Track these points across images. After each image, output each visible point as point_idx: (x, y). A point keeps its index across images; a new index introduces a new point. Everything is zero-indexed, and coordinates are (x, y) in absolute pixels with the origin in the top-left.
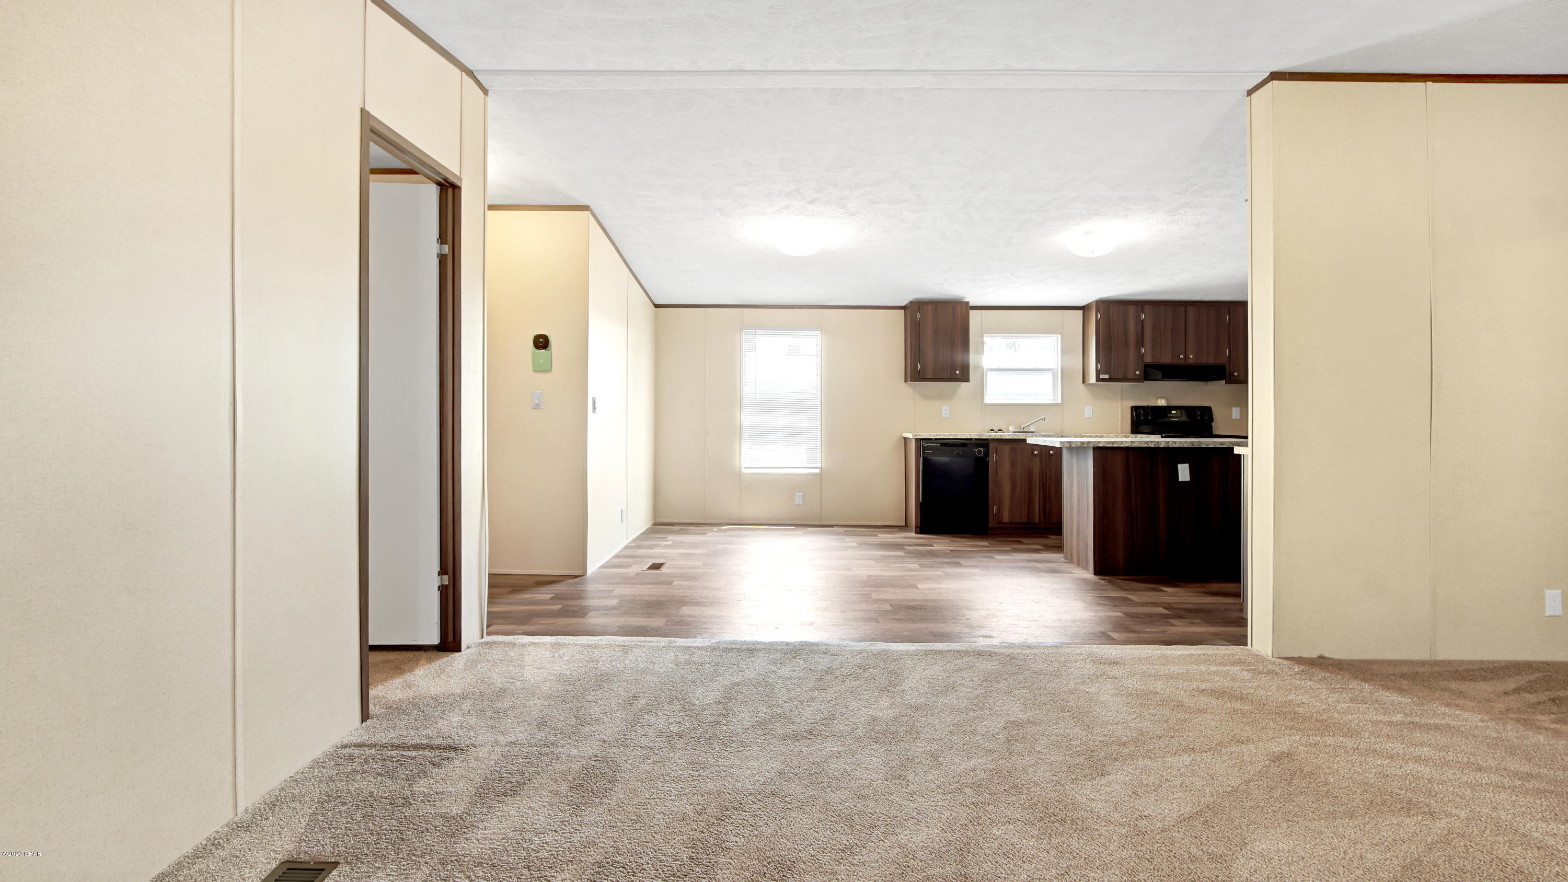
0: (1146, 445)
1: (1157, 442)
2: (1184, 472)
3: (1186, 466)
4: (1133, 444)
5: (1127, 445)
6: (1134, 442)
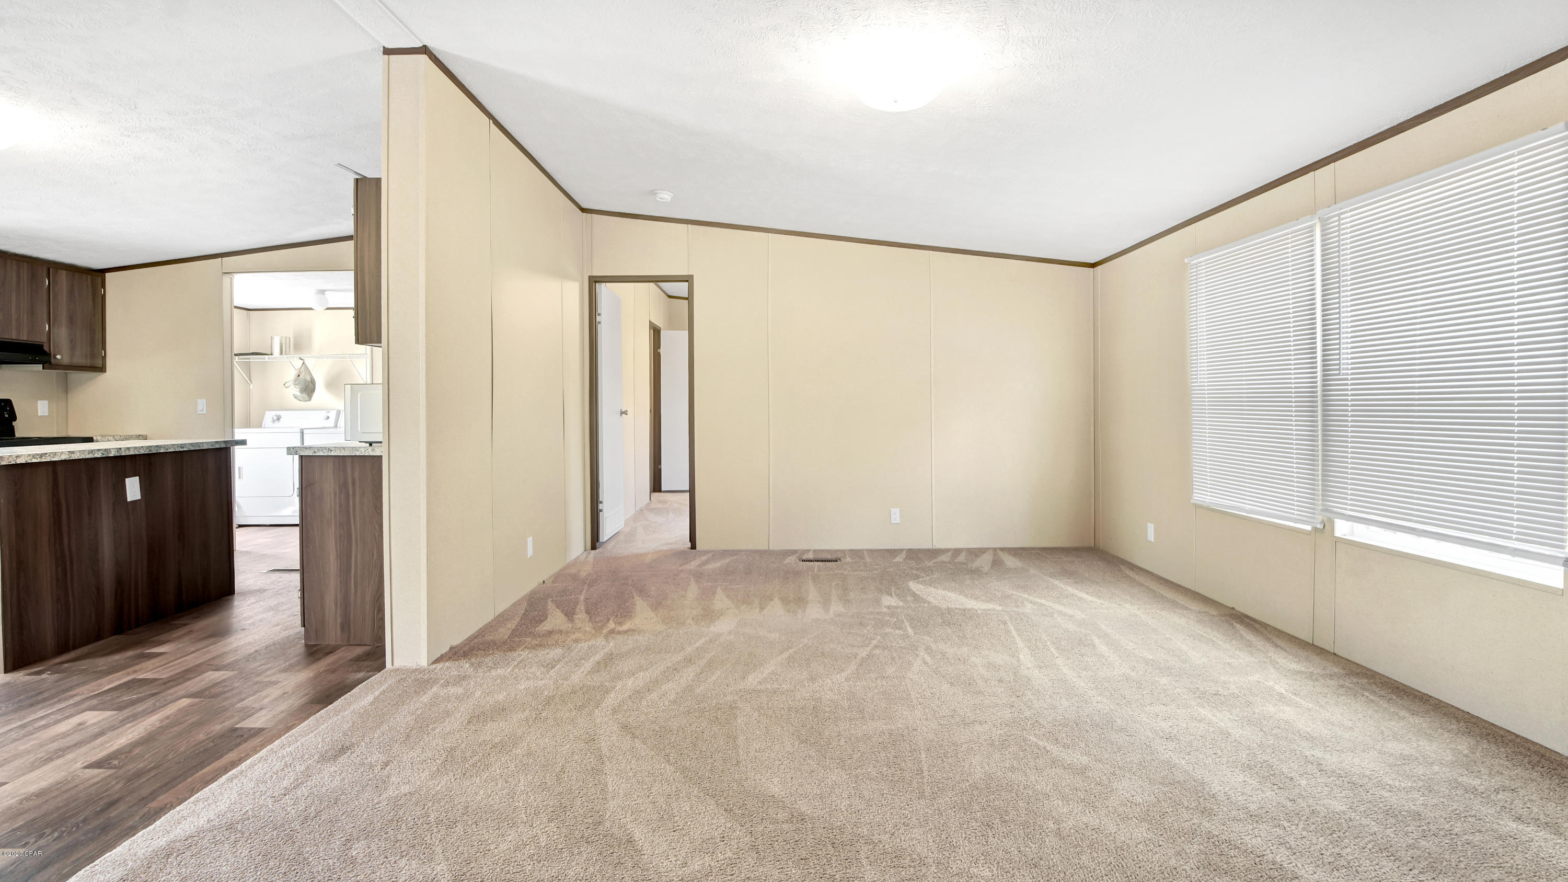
0: (90, 456)
1: (106, 450)
2: (133, 489)
3: (136, 480)
4: (72, 455)
5: (63, 457)
6: (73, 452)
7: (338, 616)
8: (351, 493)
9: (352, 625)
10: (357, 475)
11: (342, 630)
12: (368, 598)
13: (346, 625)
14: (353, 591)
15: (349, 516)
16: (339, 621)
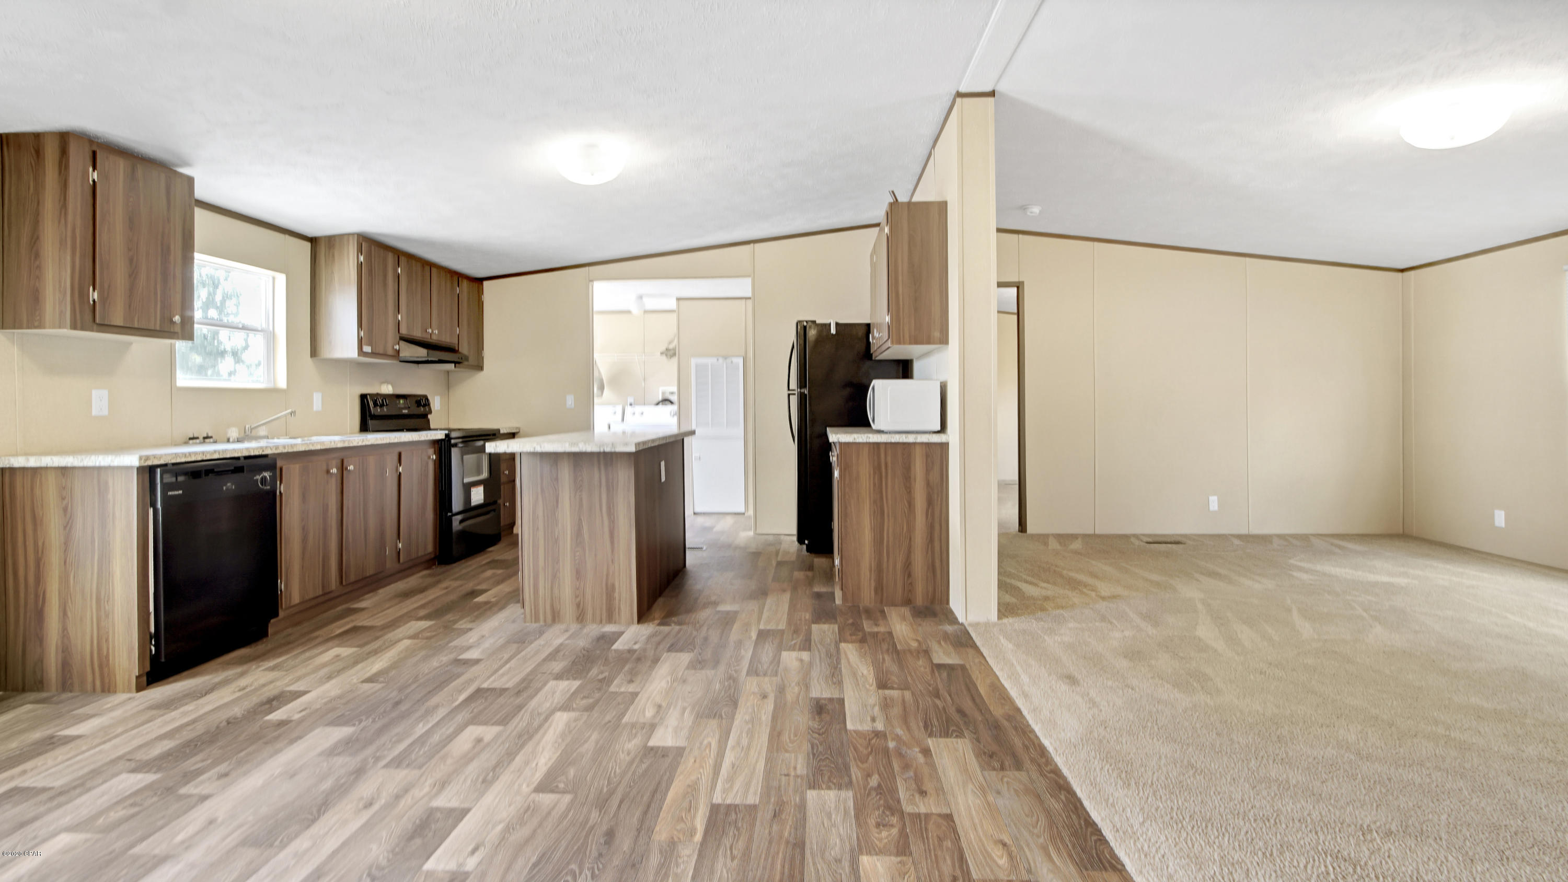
7: (872, 581)
8: (884, 474)
9: (885, 588)
10: (889, 459)
11: (876, 593)
12: (899, 566)
13: (879, 588)
14: (885, 559)
15: (881, 493)
16: (873, 584)
